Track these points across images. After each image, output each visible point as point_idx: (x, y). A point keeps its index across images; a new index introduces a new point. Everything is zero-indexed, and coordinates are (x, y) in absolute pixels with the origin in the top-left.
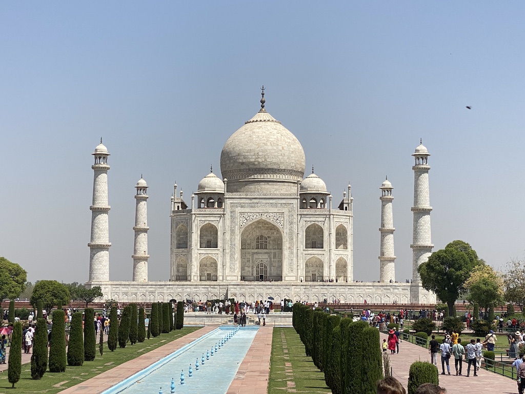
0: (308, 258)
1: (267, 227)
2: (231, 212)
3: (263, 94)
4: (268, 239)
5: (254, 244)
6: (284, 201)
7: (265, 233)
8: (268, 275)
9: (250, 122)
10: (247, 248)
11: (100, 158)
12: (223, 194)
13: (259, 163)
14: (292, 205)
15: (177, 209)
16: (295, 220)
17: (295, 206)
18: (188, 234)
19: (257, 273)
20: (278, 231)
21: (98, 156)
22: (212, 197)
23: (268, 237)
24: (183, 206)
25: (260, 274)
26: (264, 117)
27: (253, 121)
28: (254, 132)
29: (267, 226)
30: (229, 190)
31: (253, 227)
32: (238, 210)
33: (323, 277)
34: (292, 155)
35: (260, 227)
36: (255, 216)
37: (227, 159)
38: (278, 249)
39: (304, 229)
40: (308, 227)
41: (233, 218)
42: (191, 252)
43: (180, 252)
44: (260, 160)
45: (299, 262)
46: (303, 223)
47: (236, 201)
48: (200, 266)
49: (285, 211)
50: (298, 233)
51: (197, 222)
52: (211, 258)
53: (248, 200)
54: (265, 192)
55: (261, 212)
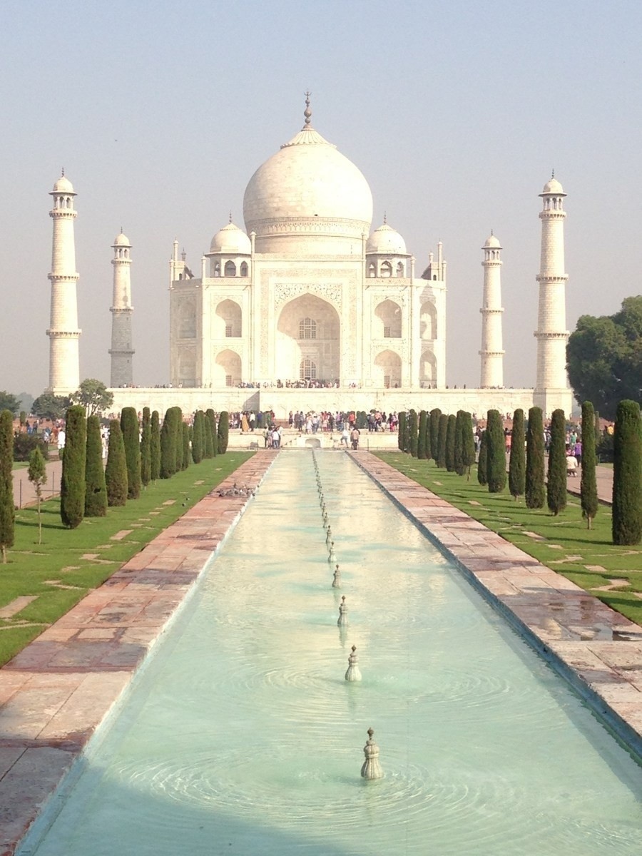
0: (378, 352)
1: (317, 306)
2: (262, 283)
3: (307, 103)
4: (318, 324)
5: (297, 330)
6: (341, 266)
7: (313, 315)
8: (318, 378)
9: (289, 146)
11: (62, 199)
12: (250, 255)
13: (303, 208)
14: (354, 273)
15: (177, 278)
16: (359, 296)
17: (358, 274)
18: (197, 316)
19: (301, 375)
20: (333, 311)
21: (59, 198)
23: (318, 321)
24: (188, 275)
25: (305, 377)
26: (310, 137)
27: (293, 144)
29: (315, 304)
30: (259, 249)
31: (295, 305)
32: (273, 280)
33: (400, 380)
35: (306, 306)
36: (298, 290)
37: (254, 202)
38: (333, 339)
39: (374, 308)
40: (379, 306)
41: (265, 292)
42: (201, 343)
43: (185, 344)
44: (304, 204)
45: (364, 357)
46: (370, 299)
47: (269, 266)
48: (216, 363)
49: (344, 281)
50: (364, 314)
51: (210, 298)
52: (232, 352)
53: (287, 264)
54: (311, 252)
55: (307, 282)
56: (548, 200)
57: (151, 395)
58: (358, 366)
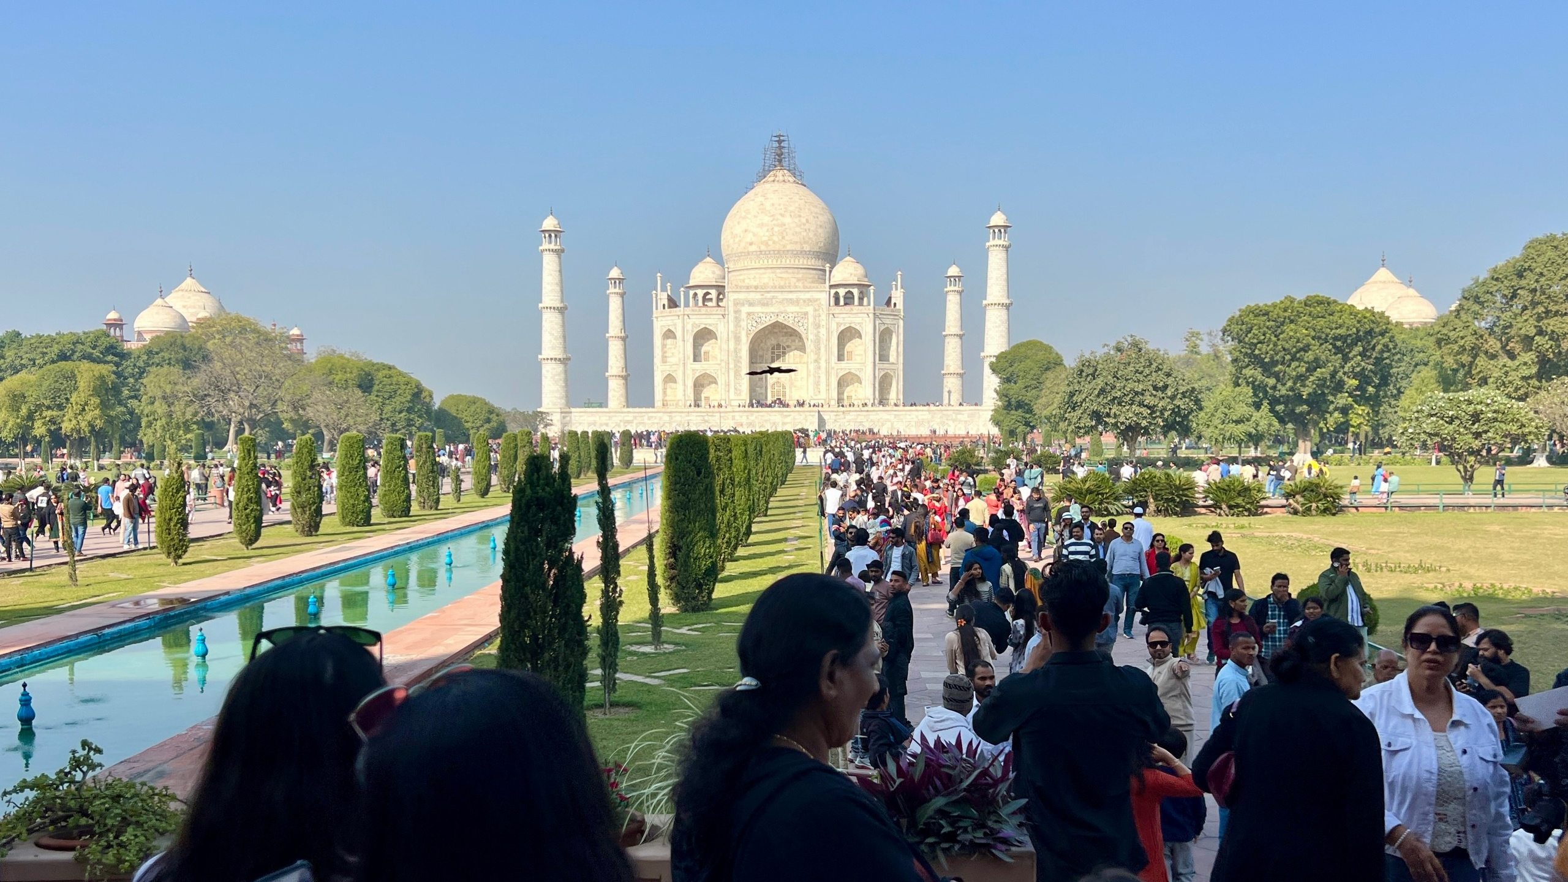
0: (841, 375)
1: (786, 333)
2: (736, 312)
4: (787, 349)
5: (768, 355)
6: (807, 296)
7: (784, 341)
8: (787, 398)
10: (758, 361)
11: (550, 236)
12: (724, 287)
13: (774, 242)
14: (820, 303)
16: (823, 323)
17: (823, 303)
19: (773, 396)
20: (801, 337)
21: (547, 235)
22: (710, 291)
23: (788, 346)
24: (672, 305)
25: (776, 397)
26: (781, 176)
27: (765, 183)
29: (785, 330)
31: (767, 332)
32: (745, 309)
33: (861, 400)
34: (820, 231)
35: (777, 332)
36: (768, 318)
37: (730, 237)
38: (801, 362)
39: (835, 335)
40: (842, 332)
41: (737, 320)
42: (681, 368)
43: (668, 369)
44: (775, 239)
45: (828, 379)
46: (834, 326)
47: (742, 296)
48: (695, 386)
49: (810, 309)
50: (828, 340)
51: (689, 327)
52: (709, 376)
53: (759, 294)
54: (782, 283)
55: (777, 311)
56: (994, 232)
58: (823, 387)
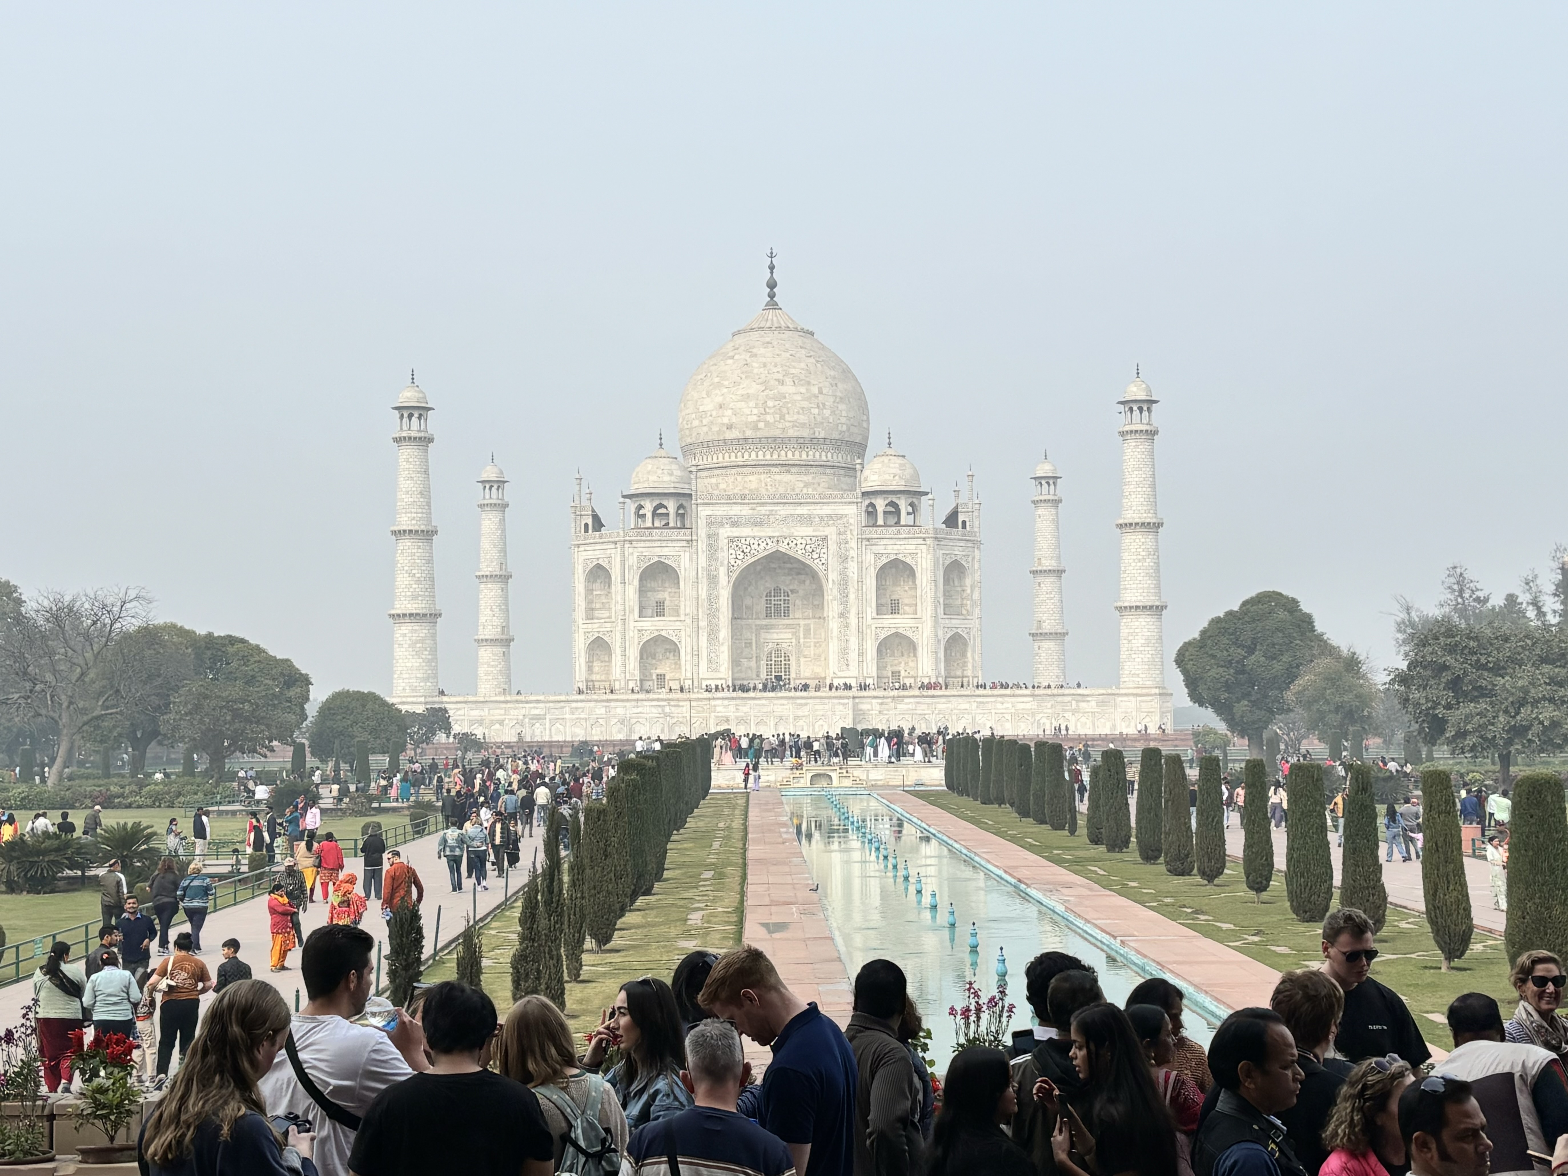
0: (883, 637)
1: (791, 569)
2: (709, 536)
3: (772, 268)
4: (792, 597)
5: (761, 606)
6: (827, 510)
7: (786, 582)
8: (793, 675)
9: (745, 332)
10: (744, 616)
11: (410, 416)
12: (689, 495)
13: (767, 424)
14: (845, 520)
15: (583, 531)
16: (853, 553)
17: (851, 521)
18: (613, 587)
19: (769, 672)
20: (813, 575)
21: (406, 412)
22: (665, 503)
23: (792, 591)
24: (596, 525)
25: (774, 674)
26: (775, 318)
27: (752, 330)
28: (756, 355)
29: (790, 565)
31: (759, 568)
32: (726, 532)
33: (915, 678)
34: (842, 407)
35: (775, 568)
36: (763, 545)
37: (694, 416)
38: (814, 617)
39: (872, 573)
40: (881, 568)
41: (713, 549)
42: (620, 627)
43: (596, 628)
44: (769, 418)
45: (861, 645)
46: (869, 558)
47: (720, 511)
48: (641, 658)
49: (831, 532)
50: (860, 581)
51: (632, 560)
52: (666, 640)
53: (746, 507)
54: (781, 490)
55: (777, 534)
56: (1131, 409)
57: (548, 705)
58: (853, 656)
